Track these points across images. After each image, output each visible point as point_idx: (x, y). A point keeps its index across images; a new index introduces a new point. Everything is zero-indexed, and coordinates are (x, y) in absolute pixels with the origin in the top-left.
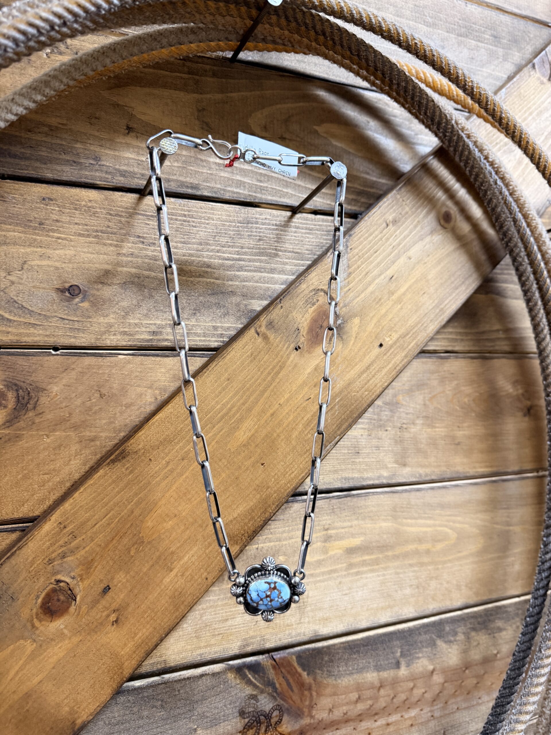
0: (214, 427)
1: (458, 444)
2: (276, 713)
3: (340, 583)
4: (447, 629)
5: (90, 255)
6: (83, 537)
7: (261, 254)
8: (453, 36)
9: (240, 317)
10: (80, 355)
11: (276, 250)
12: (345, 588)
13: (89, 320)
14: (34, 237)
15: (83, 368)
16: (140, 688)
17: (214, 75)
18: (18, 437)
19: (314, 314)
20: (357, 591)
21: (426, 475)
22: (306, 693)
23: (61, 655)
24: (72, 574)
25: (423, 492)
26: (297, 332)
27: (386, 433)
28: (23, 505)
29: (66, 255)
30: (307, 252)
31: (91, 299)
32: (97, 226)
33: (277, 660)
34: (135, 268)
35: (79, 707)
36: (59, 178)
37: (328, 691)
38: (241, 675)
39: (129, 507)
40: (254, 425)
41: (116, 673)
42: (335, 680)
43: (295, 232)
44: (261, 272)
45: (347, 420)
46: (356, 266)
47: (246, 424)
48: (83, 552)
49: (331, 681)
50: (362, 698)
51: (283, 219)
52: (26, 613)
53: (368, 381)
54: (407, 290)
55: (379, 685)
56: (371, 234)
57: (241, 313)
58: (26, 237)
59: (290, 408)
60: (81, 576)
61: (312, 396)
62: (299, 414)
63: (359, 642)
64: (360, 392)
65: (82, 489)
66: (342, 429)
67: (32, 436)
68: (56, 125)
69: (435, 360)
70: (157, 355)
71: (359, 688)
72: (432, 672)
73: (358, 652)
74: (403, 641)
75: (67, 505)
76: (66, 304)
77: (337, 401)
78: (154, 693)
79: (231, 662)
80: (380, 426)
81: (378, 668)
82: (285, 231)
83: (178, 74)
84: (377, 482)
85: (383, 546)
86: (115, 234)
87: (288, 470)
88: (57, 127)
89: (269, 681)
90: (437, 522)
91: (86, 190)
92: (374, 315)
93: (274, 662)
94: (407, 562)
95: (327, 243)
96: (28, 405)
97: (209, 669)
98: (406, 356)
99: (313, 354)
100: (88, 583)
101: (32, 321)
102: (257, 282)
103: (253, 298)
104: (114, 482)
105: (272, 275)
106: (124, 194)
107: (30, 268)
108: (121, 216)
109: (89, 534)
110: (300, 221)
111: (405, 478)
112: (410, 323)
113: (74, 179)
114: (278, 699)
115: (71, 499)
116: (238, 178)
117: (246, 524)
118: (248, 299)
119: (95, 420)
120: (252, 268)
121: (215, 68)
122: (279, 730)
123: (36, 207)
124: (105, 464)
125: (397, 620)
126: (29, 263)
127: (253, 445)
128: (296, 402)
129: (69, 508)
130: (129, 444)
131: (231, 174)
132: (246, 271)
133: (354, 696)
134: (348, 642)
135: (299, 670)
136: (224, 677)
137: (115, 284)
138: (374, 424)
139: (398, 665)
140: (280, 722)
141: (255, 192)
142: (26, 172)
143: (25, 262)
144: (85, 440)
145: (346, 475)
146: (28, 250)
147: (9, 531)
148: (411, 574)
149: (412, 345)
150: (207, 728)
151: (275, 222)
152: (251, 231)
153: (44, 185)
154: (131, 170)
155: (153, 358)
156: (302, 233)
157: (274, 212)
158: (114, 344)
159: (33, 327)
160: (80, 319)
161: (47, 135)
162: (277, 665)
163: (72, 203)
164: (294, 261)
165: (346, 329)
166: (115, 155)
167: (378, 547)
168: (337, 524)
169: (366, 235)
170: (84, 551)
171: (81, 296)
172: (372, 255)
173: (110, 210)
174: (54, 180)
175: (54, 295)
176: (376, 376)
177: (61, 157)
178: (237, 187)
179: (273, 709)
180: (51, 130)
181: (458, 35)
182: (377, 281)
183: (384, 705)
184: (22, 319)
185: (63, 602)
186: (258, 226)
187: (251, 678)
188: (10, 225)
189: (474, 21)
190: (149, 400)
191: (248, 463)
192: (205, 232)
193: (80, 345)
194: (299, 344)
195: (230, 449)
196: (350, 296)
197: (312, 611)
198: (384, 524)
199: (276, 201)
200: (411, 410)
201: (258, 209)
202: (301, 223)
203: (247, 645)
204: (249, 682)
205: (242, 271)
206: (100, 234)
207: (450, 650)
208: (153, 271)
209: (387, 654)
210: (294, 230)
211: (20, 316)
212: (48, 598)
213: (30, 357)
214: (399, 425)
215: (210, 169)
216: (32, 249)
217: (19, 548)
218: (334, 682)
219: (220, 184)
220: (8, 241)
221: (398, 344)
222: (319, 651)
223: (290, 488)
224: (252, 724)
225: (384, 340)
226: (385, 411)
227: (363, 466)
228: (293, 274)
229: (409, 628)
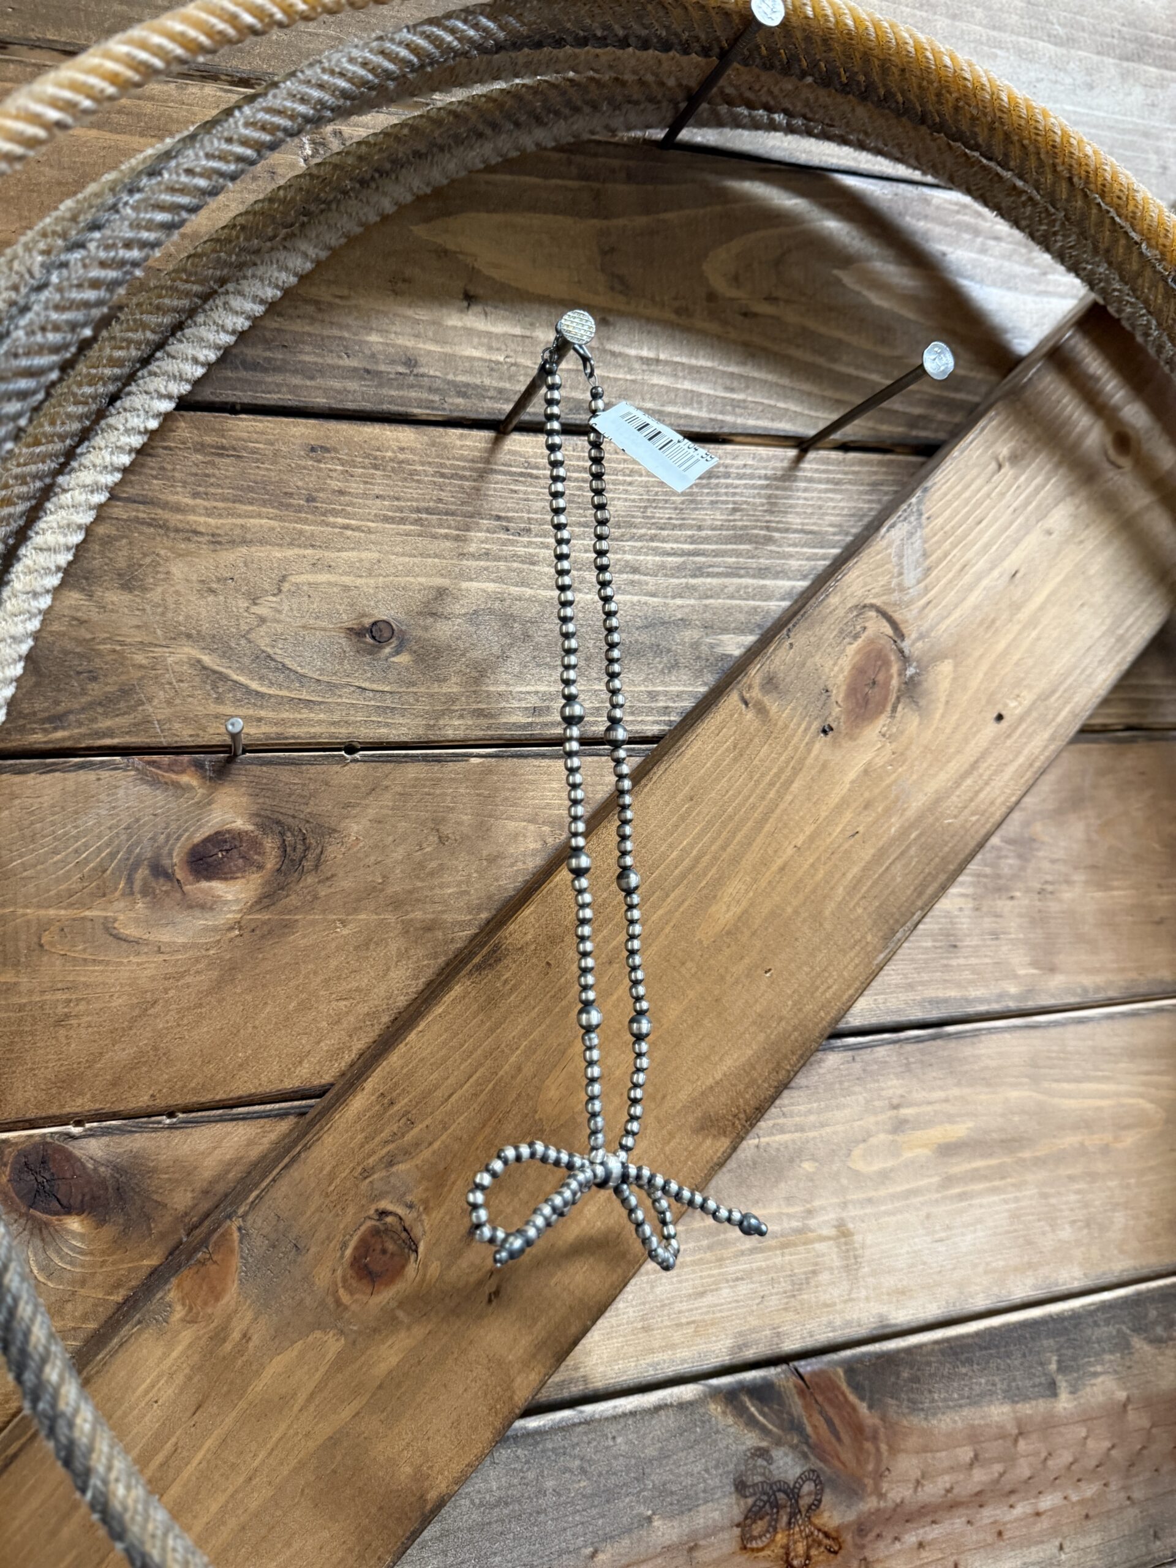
0: (667, 896)
1: (1160, 922)
2: (809, 1487)
3: (928, 1216)
4: (1153, 1314)
5: (407, 559)
6: (426, 1122)
7: (738, 539)
8: (1111, 61)
9: (701, 671)
10: (398, 760)
11: (768, 528)
12: (938, 1228)
13: (411, 689)
14: (299, 526)
15: (405, 786)
16: (538, 1432)
17: (630, 178)
18: (288, 927)
19: (858, 657)
20: (963, 1234)
21: (1098, 989)
22: (868, 1445)
23: (394, 1360)
24: (409, 1198)
25: (1091, 1025)
26: (824, 696)
27: (1010, 903)
28: (300, 1062)
29: (361, 561)
30: (831, 529)
31: (415, 648)
32: (417, 500)
33: (806, 1377)
34: (494, 581)
35: (431, 1467)
36: (340, 406)
37: (913, 1442)
38: (735, 1408)
39: (513, 1059)
40: (747, 891)
41: (497, 1401)
42: (926, 1419)
43: (806, 490)
44: (741, 577)
45: (935, 878)
46: (939, 553)
47: (730, 890)
48: (426, 1154)
49: (916, 1421)
50: (981, 1457)
51: (779, 465)
52: (323, 1277)
53: (977, 793)
54: (1048, 599)
55: (1015, 1431)
56: (968, 486)
57: (703, 663)
58: (282, 528)
59: (817, 855)
60: (425, 1202)
61: (861, 829)
62: (836, 866)
63: (970, 1341)
64: (962, 818)
65: (422, 1025)
66: (925, 897)
67: (313, 923)
68: (329, 299)
69: (1105, 746)
70: (543, 756)
71: (974, 1436)
72: (1125, 1406)
73: (969, 1361)
74: (1062, 1339)
75: (395, 1059)
76: (367, 658)
77: (913, 836)
78: (566, 1443)
79: (714, 1382)
80: (999, 890)
81: (1014, 1396)
82: (785, 489)
83: (559, 182)
84: (996, 1007)
85: (1014, 1140)
86: (453, 514)
87: (818, 982)
88: (330, 304)
89: (792, 1421)
90: (1123, 1088)
91: (393, 427)
92: (981, 657)
93: (800, 1382)
94: (1064, 1171)
95: (871, 509)
96: (304, 863)
97: (671, 1396)
98: (1052, 739)
99: (860, 742)
100: (440, 1215)
101: (305, 696)
102: (732, 597)
103: (725, 631)
104: (482, 1009)
105: (762, 582)
106: (466, 432)
107: (293, 589)
108: (462, 478)
109: (439, 1115)
110: (815, 466)
111: (1053, 996)
112: (1058, 667)
113: (368, 406)
114: (812, 1457)
115: (402, 1046)
116: (687, 385)
117: (740, 1094)
118: (715, 633)
119: (432, 889)
120: (720, 570)
121: (631, 163)
122: (816, 1521)
123: (298, 466)
124: (463, 973)
125: (1049, 1295)
126: (293, 579)
127: (747, 933)
128: (828, 841)
129: (400, 1062)
130: (507, 933)
131: (672, 380)
132: (709, 575)
133: (965, 1454)
134: (947, 1340)
135: (852, 1398)
136: (701, 1410)
137: (459, 616)
138: (985, 886)
139: (1052, 1390)
140: (818, 1507)
141: (722, 413)
142: (275, 396)
143: (284, 577)
144: (416, 929)
145: (931, 993)
146: (290, 553)
147: (276, 1116)
148: (1073, 1197)
149: (1064, 713)
150: (672, 1517)
151: (763, 472)
152: (717, 494)
153: (312, 422)
154: (478, 381)
155: (536, 762)
156: (820, 491)
157: (762, 451)
158: (460, 734)
159: (306, 707)
160: (395, 688)
161: (313, 320)
162: (806, 1386)
163: (368, 456)
164: (805, 550)
165: (925, 685)
166: (446, 354)
167: (1002, 1141)
168: (919, 1095)
169: (958, 488)
170: (430, 1149)
171: (394, 642)
172: (971, 529)
173: (442, 465)
174: (331, 409)
175: (343, 641)
176: (993, 784)
177: (341, 363)
178: (685, 405)
179: (803, 1478)
180: (320, 310)
181: (1120, 59)
182: (985, 582)
183: (1027, 1473)
184: (284, 693)
185: (393, 1254)
186: (729, 481)
187: (756, 1414)
188: (251, 504)
189: (1151, 25)
190: (532, 846)
191: (739, 969)
192: (626, 500)
193: (397, 739)
194: (830, 721)
195: (700, 942)
196: (932, 615)
197: (874, 1273)
198: (1014, 1094)
199: (766, 428)
200: (1060, 854)
201: (729, 448)
202: (817, 470)
203: (746, 1345)
204: (752, 1422)
205: (701, 575)
206: (424, 516)
207: (1159, 1358)
208: (528, 586)
209: (1031, 1367)
210: (803, 485)
211: (280, 687)
212: (364, 1248)
213: (304, 767)
214: (1038, 886)
215: (631, 370)
216: (297, 551)
217: (306, 1148)
218: (924, 1424)
219: (652, 399)
220: (249, 536)
221: (1035, 714)
222: (889, 1358)
223: (825, 1018)
224: (761, 1508)
225: (1006, 705)
226: (1006, 857)
227: (967, 975)
228: (804, 577)
229: (1073, 1310)
